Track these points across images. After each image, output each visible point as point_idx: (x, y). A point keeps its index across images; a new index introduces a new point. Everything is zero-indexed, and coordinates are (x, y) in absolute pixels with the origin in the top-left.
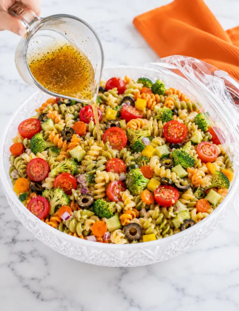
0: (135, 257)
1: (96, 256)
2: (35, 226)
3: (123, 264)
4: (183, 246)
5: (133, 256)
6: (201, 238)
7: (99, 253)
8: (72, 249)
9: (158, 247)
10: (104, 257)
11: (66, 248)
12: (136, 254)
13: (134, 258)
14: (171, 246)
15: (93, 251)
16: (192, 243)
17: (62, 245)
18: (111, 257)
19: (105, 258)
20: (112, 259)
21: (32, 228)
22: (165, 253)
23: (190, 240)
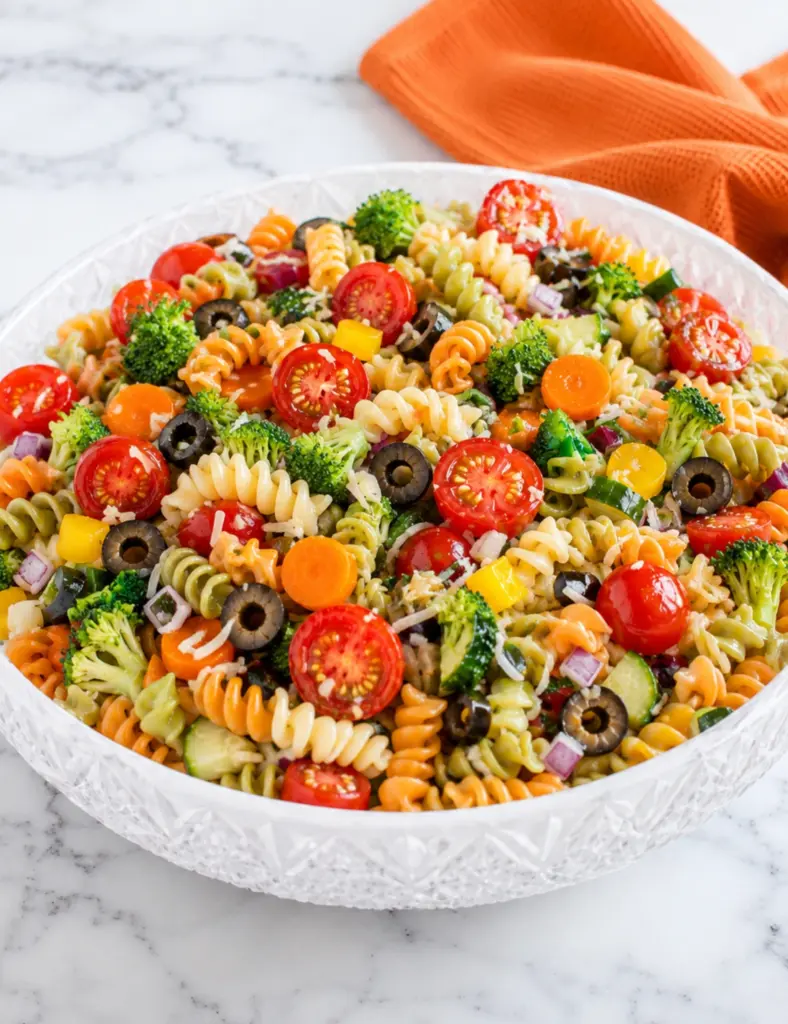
0: (464, 864)
1: (312, 866)
2: (71, 755)
3: (420, 896)
4: (655, 821)
5: (459, 859)
6: (723, 792)
7: (325, 849)
8: (215, 839)
9: (556, 823)
10: (344, 867)
11: (192, 837)
12: (471, 849)
13: (463, 869)
14: (606, 818)
15: (301, 843)
16: (687, 811)
17: (179, 823)
18: (370, 864)
19: (347, 872)
20: (376, 875)
21: (59, 765)
22: (585, 847)
23: (681, 794)
